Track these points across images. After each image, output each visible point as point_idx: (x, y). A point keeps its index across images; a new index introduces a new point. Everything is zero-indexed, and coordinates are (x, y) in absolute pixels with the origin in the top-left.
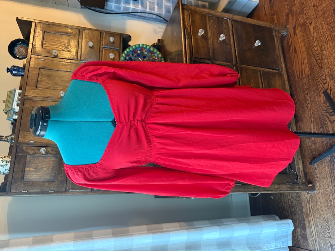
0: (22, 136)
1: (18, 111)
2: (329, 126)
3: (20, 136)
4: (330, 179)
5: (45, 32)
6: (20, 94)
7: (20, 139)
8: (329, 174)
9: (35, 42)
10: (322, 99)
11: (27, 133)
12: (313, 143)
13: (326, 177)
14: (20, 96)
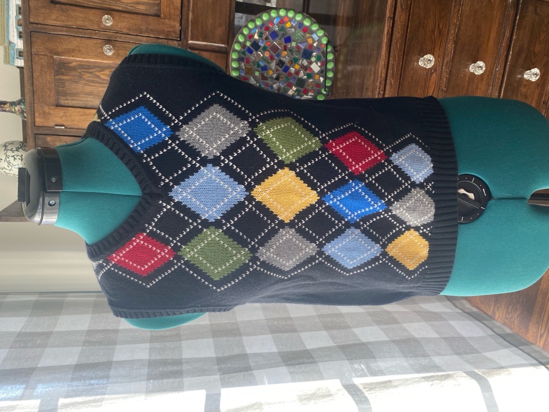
0: (40, 114)
1: (22, 48)
3: (37, 115)
6: (20, 8)
7: (37, 120)
11: (50, 109)
14: (20, 13)
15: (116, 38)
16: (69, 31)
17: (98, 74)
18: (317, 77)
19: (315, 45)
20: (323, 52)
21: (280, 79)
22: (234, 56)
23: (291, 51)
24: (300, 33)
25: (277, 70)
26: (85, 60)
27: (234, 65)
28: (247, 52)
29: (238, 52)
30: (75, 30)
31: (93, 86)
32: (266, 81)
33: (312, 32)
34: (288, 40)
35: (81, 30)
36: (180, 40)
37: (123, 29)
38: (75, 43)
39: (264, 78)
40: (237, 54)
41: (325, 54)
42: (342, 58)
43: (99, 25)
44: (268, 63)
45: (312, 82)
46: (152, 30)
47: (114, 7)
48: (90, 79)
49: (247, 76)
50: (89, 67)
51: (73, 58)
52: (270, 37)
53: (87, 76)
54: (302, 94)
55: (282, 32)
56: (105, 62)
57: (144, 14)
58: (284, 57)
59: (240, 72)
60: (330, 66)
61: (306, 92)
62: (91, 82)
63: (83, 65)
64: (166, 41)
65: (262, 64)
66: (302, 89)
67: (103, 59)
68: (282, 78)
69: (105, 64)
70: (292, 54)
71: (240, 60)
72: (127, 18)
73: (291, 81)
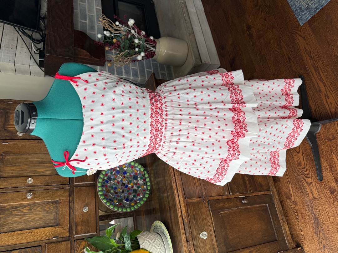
2: (307, 188)
4: (317, 242)
8: (316, 237)
10: (296, 161)
12: (294, 204)
13: (313, 239)
15: (34, 189)
16: (7, 190)
17: (22, 210)
18: (142, 186)
19: (138, 172)
20: (143, 175)
21: (124, 192)
22: (99, 185)
23: (127, 178)
24: (130, 169)
25: (122, 188)
26: (15, 203)
27: (100, 189)
28: (105, 182)
29: (101, 183)
30: (11, 189)
31: (18, 217)
32: (117, 194)
33: (136, 167)
34: (125, 173)
35: (14, 188)
36: (69, 184)
37: (38, 184)
38: (9, 196)
39: (116, 193)
40: (100, 183)
41: (144, 175)
42: (152, 175)
43: (25, 184)
44: (117, 185)
45: (140, 189)
46: (54, 182)
47: (34, 175)
48: (17, 214)
49: (107, 194)
50: (17, 207)
51: (7, 204)
52: (116, 173)
53: (15, 212)
54: (136, 196)
55: (121, 170)
56: (27, 202)
57: (50, 175)
58: (125, 181)
59: (103, 192)
60: (148, 180)
61: (139, 195)
62: (17, 216)
63: (13, 207)
64: (62, 185)
65: (114, 186)
66: (137, 194)
67: (26, 201)
68: (125, 191)
69: (26, 204)
70: (128, 179)
71: (102, 186)
72: (40, 178)
73: (130, 191)
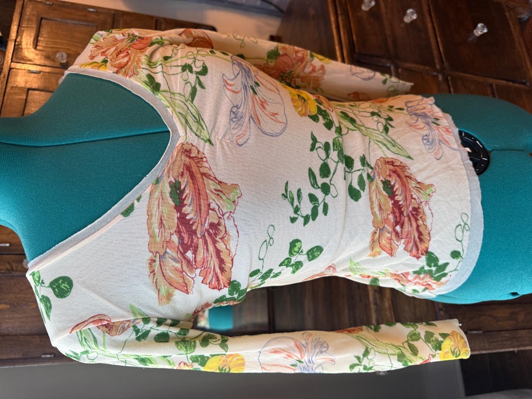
5: (42, 19)
9: (21, 38)
